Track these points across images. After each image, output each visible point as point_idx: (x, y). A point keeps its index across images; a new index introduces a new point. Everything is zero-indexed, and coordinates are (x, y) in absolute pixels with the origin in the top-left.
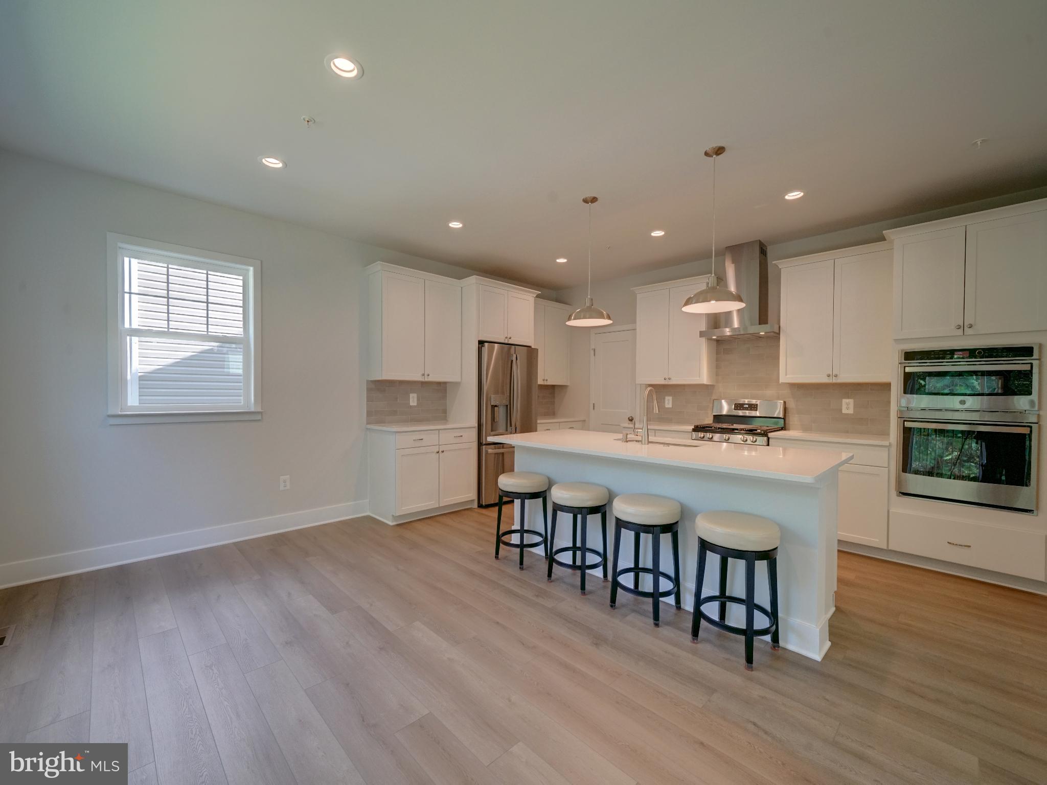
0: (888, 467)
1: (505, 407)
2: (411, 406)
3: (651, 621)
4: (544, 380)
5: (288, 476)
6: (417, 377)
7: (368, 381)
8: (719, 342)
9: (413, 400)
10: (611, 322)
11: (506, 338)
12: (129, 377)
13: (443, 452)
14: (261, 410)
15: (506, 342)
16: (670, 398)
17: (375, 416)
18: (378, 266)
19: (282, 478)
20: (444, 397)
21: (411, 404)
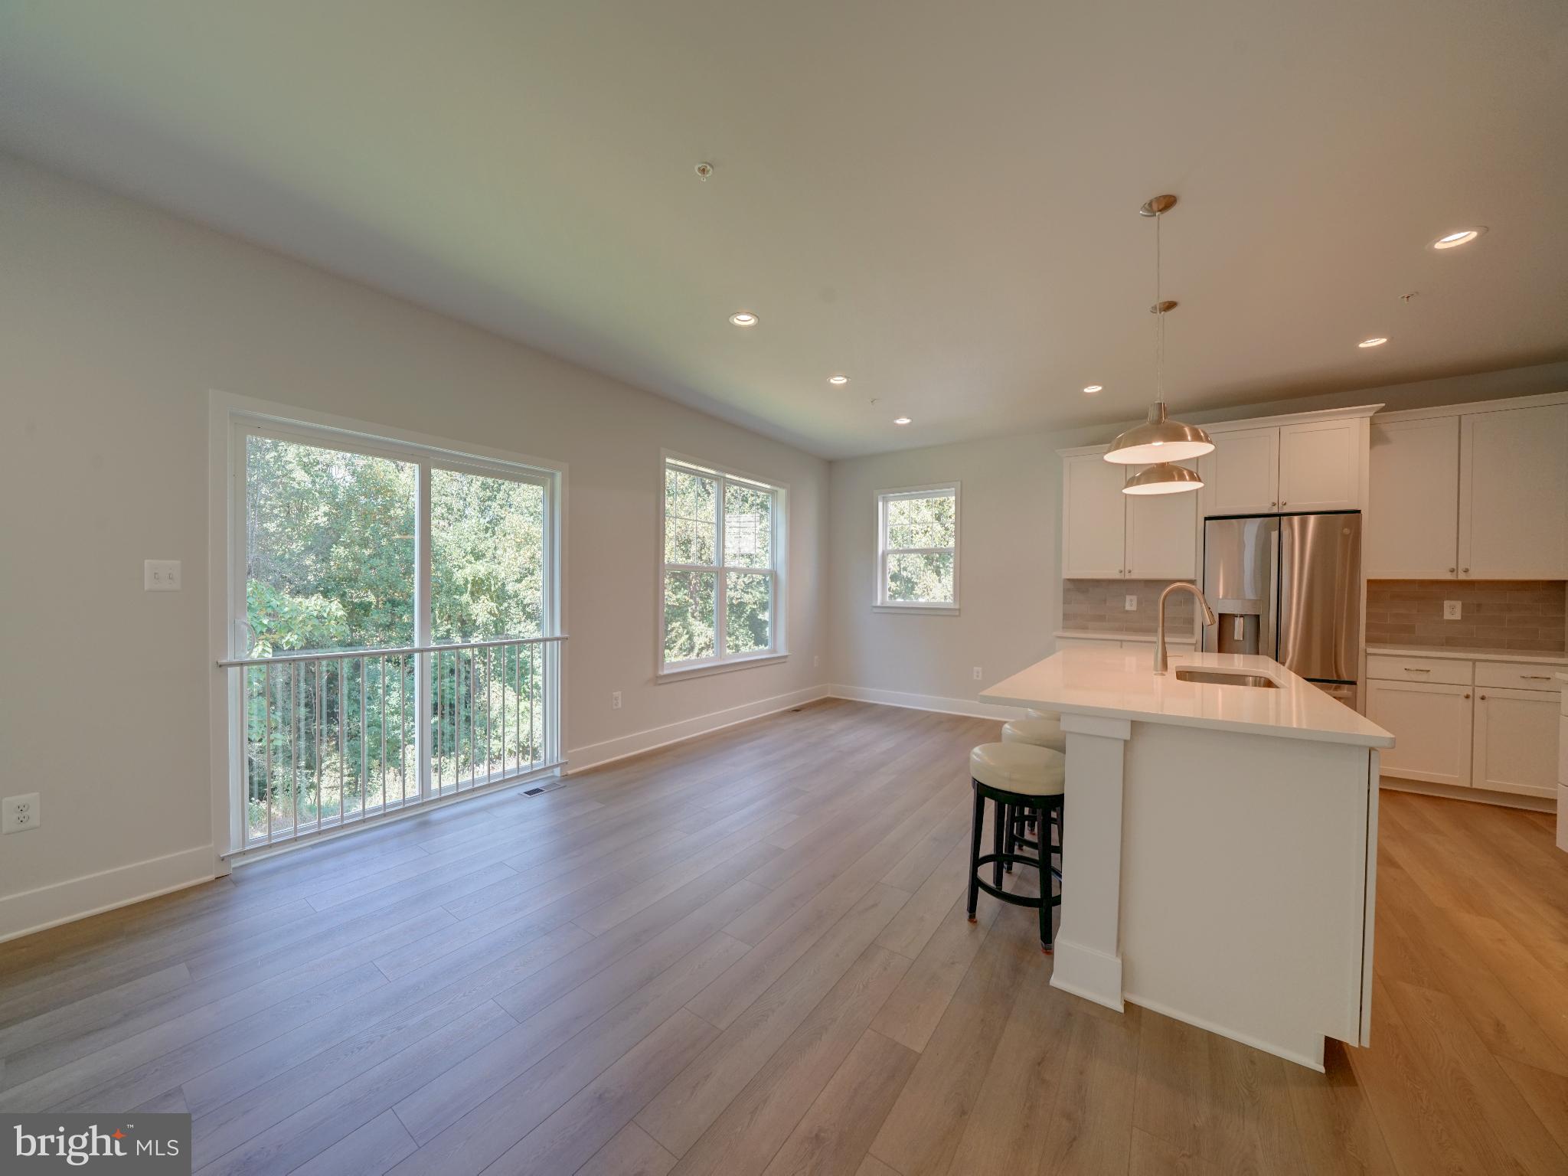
1: (1254, 620)
2: (1127, 611)
7: (1064, 580)
9: (1131, 604)
11: (1275, 505)
14: (958, 608)
17: (1074, 621)
18: (1060, 455)
21: (1128, 607)
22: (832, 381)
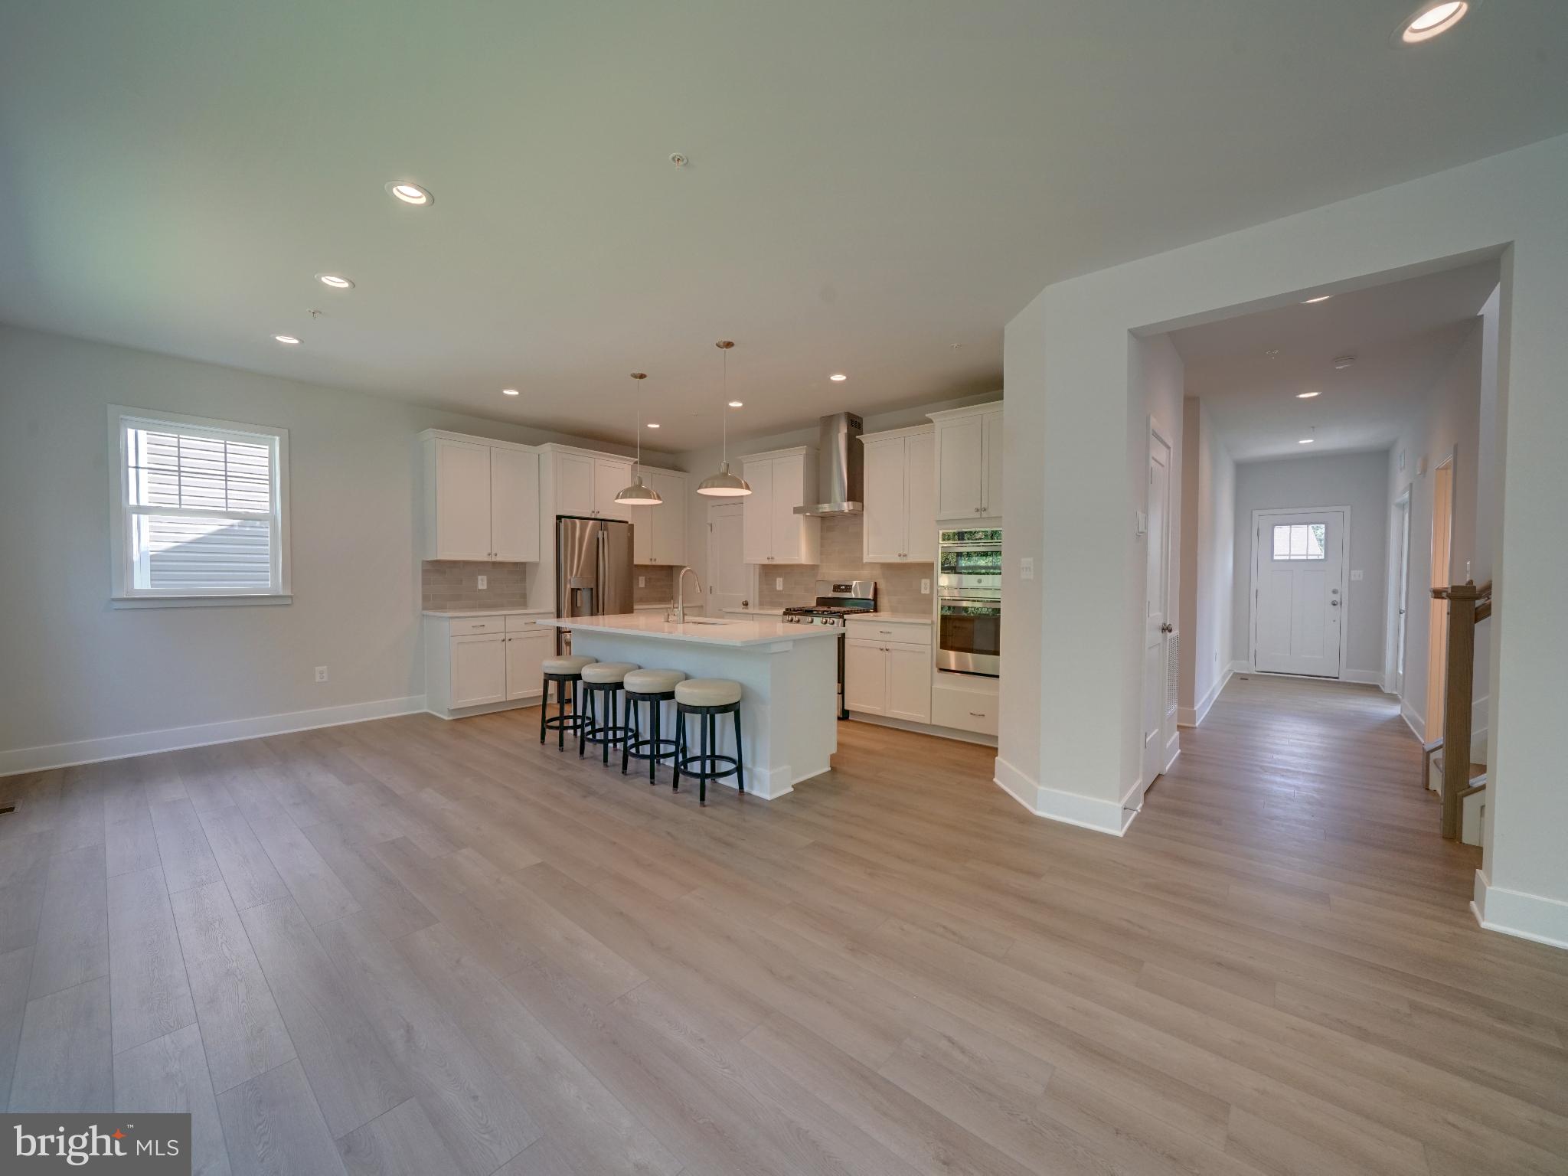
0: (932, 645)
1: (589, 592)
2: (480, 590)
3: (648, 781)
4: (651, 560)
5: (325, 667)
6: (481, 556)
7: (423, 562)
8: (824, 518)
9: (482, 583)
10: (660, 502)
11: (593, 512)
12: (136, 558)
13: (510, 640)
14: (290, 594)
15: (593, 517)
16: (781, 579)
17: (432, 601)
18: (430, 434)
19: (318, 669)
20: (523, 580)
21: (480, 587)
22: (324, 279)
